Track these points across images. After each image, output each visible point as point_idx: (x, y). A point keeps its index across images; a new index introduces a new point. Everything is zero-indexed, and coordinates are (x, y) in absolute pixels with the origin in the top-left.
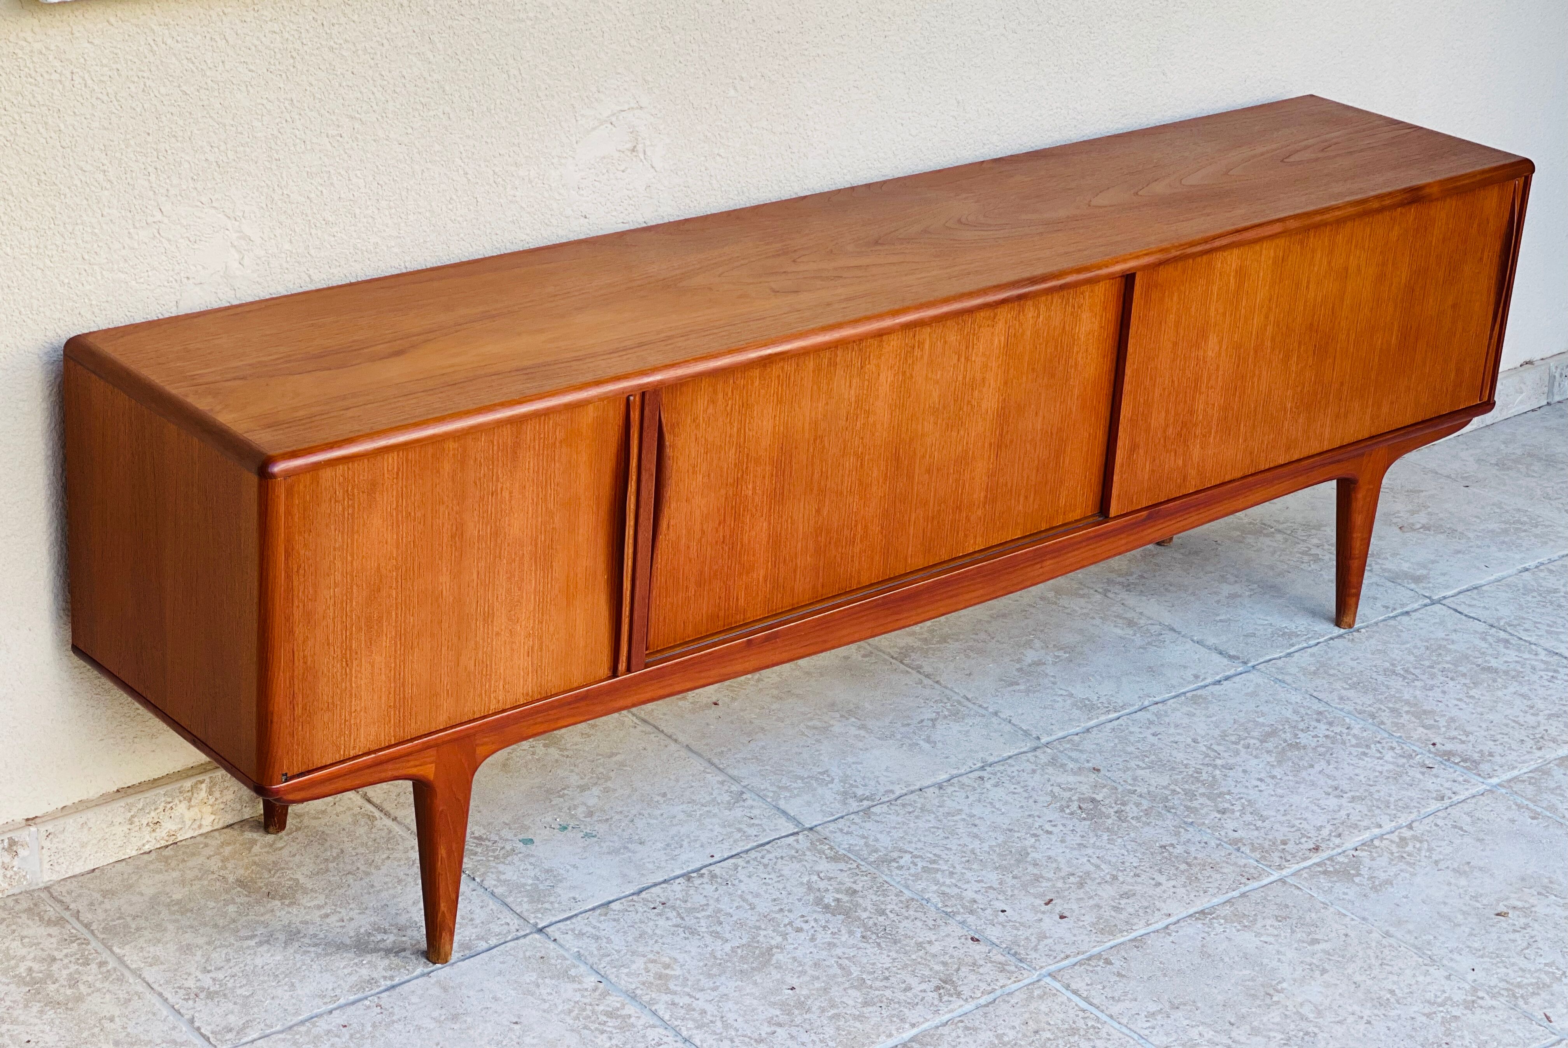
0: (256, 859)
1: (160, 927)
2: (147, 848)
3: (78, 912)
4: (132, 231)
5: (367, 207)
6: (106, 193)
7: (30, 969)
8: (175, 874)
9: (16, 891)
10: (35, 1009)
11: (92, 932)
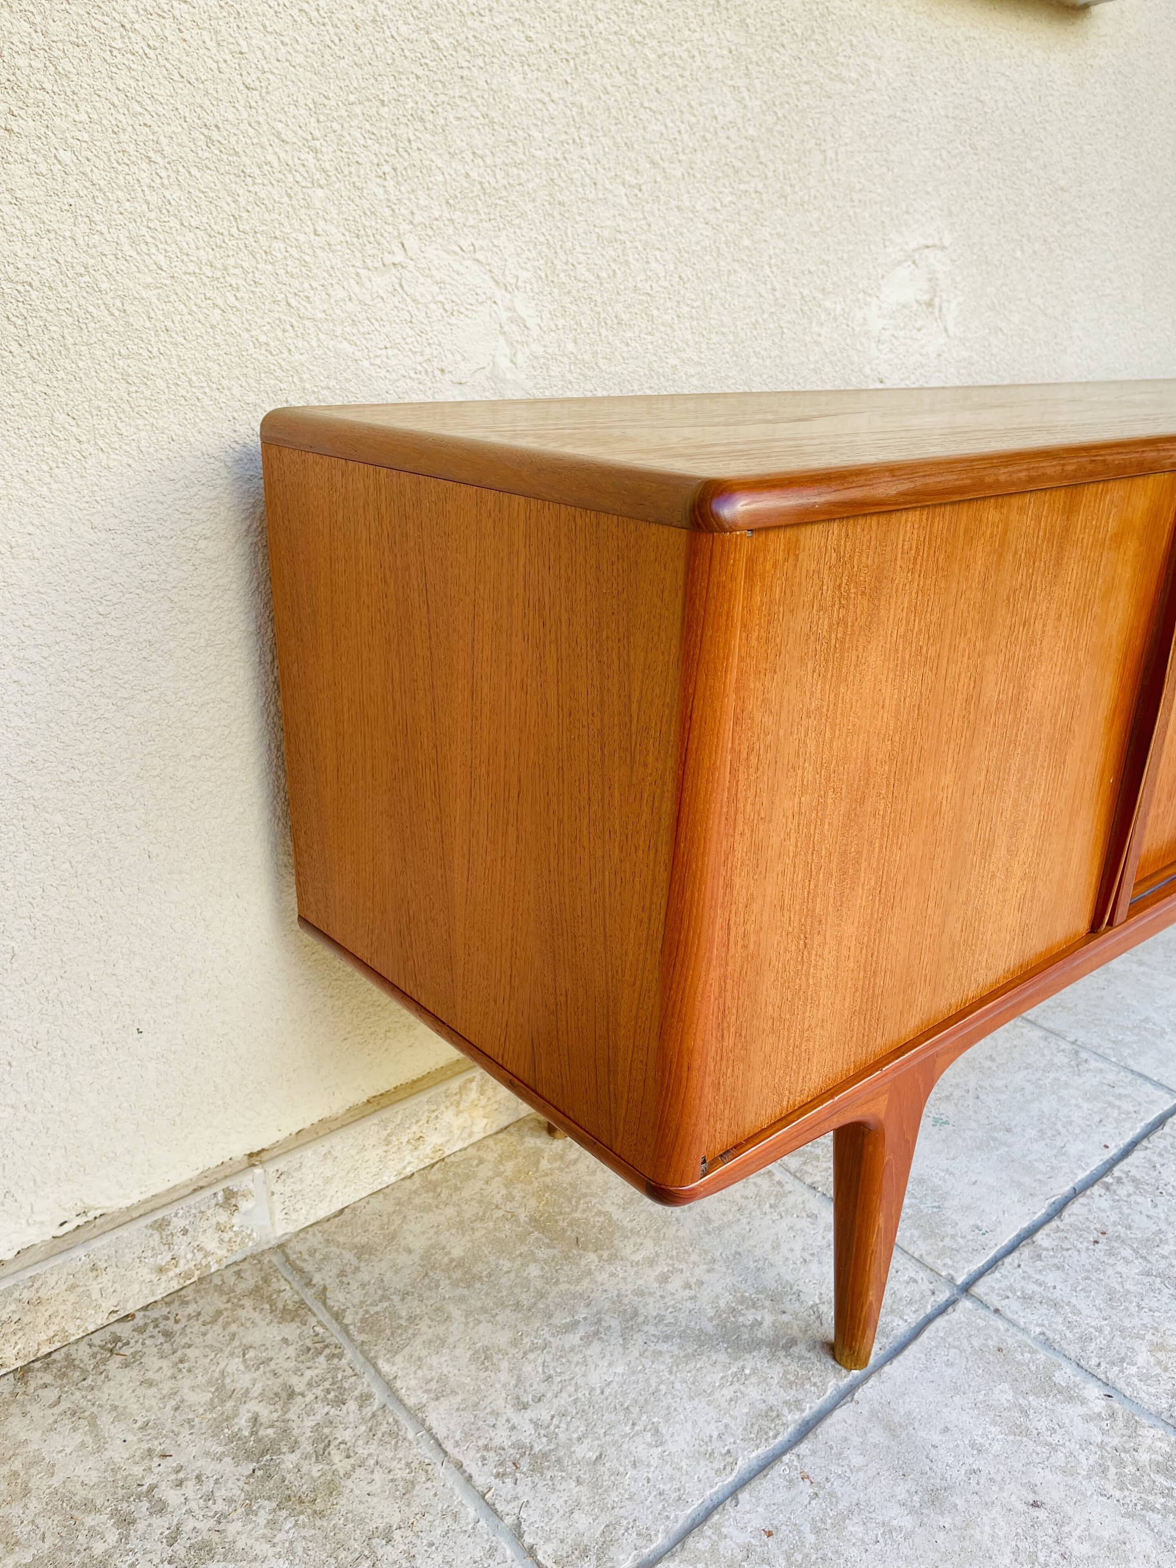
0: (548, 1180)
1: (441, 1316)
2: (408, 1171)
3: (325, 1289)
4: (362, 272)
5: (666, 311)
6: (320, 193)
7: (255, 1420)
8: (450, 1211)
9: (238, 1257)
10: (263, 1517)
11: (345, 1330)
